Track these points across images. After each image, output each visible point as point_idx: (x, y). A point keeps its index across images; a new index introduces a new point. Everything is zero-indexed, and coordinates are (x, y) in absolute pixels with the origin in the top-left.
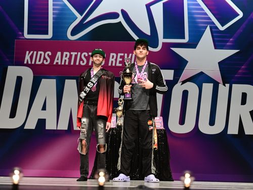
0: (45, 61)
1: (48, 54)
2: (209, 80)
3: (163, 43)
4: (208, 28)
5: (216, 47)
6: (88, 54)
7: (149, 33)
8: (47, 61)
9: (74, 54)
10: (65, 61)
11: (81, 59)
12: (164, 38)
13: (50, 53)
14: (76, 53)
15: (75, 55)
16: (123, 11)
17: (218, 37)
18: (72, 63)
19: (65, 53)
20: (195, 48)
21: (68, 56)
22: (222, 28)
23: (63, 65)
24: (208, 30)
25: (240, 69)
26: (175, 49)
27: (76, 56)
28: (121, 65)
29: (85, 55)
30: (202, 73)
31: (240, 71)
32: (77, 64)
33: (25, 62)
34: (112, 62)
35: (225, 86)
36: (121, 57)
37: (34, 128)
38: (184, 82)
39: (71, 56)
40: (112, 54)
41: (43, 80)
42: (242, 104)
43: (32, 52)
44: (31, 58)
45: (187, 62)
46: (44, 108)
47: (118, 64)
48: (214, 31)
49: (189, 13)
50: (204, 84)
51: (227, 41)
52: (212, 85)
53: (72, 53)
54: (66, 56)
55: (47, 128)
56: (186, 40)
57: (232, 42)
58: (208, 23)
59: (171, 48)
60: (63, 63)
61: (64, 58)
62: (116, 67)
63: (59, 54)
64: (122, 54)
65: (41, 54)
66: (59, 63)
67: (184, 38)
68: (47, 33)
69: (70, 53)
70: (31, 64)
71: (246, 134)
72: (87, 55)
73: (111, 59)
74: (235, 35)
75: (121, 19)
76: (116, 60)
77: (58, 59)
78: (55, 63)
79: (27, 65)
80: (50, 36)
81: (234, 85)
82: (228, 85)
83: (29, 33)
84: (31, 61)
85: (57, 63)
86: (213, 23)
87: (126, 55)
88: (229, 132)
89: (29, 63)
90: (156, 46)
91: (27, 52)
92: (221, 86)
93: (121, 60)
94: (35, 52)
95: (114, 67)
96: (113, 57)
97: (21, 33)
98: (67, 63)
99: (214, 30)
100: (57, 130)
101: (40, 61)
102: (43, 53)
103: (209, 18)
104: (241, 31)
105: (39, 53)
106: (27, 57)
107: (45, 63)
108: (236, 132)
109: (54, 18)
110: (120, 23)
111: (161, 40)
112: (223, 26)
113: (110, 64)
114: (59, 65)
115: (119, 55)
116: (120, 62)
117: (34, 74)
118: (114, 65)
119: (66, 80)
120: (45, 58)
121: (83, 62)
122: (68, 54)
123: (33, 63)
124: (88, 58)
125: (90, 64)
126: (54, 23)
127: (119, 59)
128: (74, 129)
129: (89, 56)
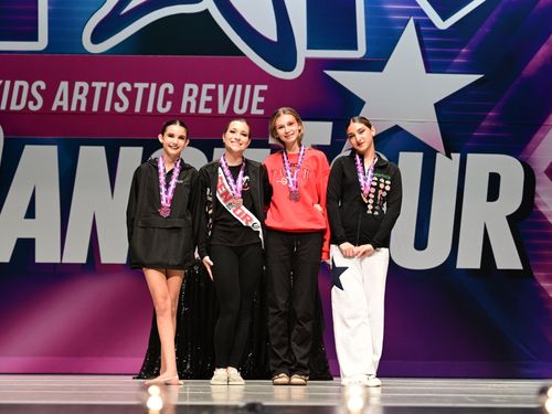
0: (31, 103)
1: (38, 88)
2: (414, 144)
3: (308, 61)
4: (411, 24)
5: (429, 68)
6: (132, 85)
7: (274, 38)
8: (35, 104)
9: (98, 86)
10: (79, 102)
11: (116, 98)
12: (308, 48)
13: (43, 86)
14: (104, 84)
15: (103, 88)
17: (433, 44)
18: (95, 108)
19: (78, 85)
20: (381, 69)
21: (86, 92)
22: (442, 25)
23: (73, 113)
24: (410, 29)
25: (483, 118)
26: (333, 74)
27: (104, 91)
28: (209, 111)
29: (124, 89)
30: (397, 129)
31: (483, 124)
32: (107, 109)
34: (189, 104)
35: (450, 158)
36: (210, 92)
37: (8, 261)
39: (92, 90)
40: (187, 87)
41: (27, 147)
42: (488, 200)
43: (1, 83)
45: (364, 103)
46: (31, 213)
47: (203, 110)
48: (425, 30)
50: (401, 154)
51: (455, 55)
52: (420, 155)
53: (94, 84)
54: (81, 90)
55: (38, 259)
56: (360, 52)
57: (465, 56)
58: (410, 13)
59: (329, 73)
60: (74, 108)
61: (76, 96)
62: (197, 115)
63: (64, 86)
64: (213, 86)
65: (21, 88)
66: (65, 109)
67: (356, 49)
68: (34, 38)
69: (90, 85)
71: (499, 267)
72: (129, 88)
73: (186, 98)
74: (472, 40)
76: (198, 99)
77: (61, 99)
78: (54, 108)
80: (42, 43)
81: (470, 156)
82: (456, 157)
85: (60, 107)
86: (422, 13)
87: (221, 87)
88: (460, 264)
90: (290, 67)
92: (441, 158)
93: (210, 98)
94: (8, 83)
95: (192, 115)
96: (191, 92)
98: (83, 108)
100: (62, 266)
101: (18, 103)
102: (25, 84)
104: (487, 30)
105: (18, 84)
107: (32, 107)
108: (476, 264)
110: (206, 12)
111: (303, 52)
112: (444, 18)
113: (183, 110)
114: (66, 113)
115: (206, 87)
116: (208, 105)
117: (5, 133)
118: (192, 110)
119: (83, 149)
120: (30, 97)
121: (121, 105)
122: (85, 85)
123: (3, 107)
124: (132, 95)
125: (137, 109)
126: (50, 13)
127: (205, 98)
128: (103, 262)
129: (135, 91)
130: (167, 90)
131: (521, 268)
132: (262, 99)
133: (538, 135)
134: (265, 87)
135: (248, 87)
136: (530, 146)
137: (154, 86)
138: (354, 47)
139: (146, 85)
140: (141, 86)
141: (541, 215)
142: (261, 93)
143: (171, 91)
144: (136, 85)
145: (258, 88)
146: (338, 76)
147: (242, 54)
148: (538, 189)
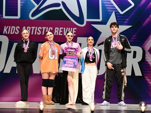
0: (16, 32)
1: (18, 28)
3: (87, 22)
4: (114, 13)
6: (42, 28)
8: (17, 32)
9: (33, 28)
11: (38, 31)
12: (87, 19)
13: (19, 28)
14: (35, 27)
15: (34, 28)
16: (63, 3)
17: (119, 18)
18: (32, 34)
19: (28, 27)
20: (106, 24)
21: (30, 29)
22: (122, 13)
25: (132, 37)
26: (94, 25)
27: (35, 29)
28: (61, 35)
29: (40, 29)
31: (132, 38)
32: (35, 34)
33: (4, 33)
34: (56, 33)
36: (62, 30)
37: (9, 72)
38: (99, 45)
39: (31, 29)
40: (56, 28)
41: (14, 43)
42: (133, 58)
43: (8, 27)
44: (7, 30)
45: (101, 33)
47: (60, 34)
49: (102, 4)
51: (125, 21)
53: (32, 27)
54: (29, 29)
56: (100, 20)
57: (127, 21)
58: (113, 10)
59: (92, 25)
62: (58, 36)
63: (24, 27)
64: (62, 28)
65: (13, 28)
68: (17, 15)
70: (7, 34)
71: (136, 75)
72: (41, 28)
73: (55, 31)
74: (129, 17)
75: (61, 7)
76: (59, 31)
79: (5, 34)
80: (19, 17)
83: (6, 15)
84: (8, 32)
86: (116, 10)
87: (65, 28)
89: (6, 33)
91: (5, 27)
93: (62, 31)
94: (10, 27)
95: (57, 36)
96: (57, 29)
97: (1, 15)
99: (117, 14)
101: (13, 32)
102: (14, 27)
103: (114, 7)
104: (133, 14)
105: (12, 27)
106: (5, 30)
107: (16, 33)
108: (130, 74)
109: (21, 6)
110: (61, 9)
111: (86, 20)
112: (122, 11)
115: (61, 28)
116: (61, 33)
117: (9, 40)
118: (57, 34)
120: (16, 31)
121: (39, 33)
123: (9, 33)
124: (42, 30)
125: (43, 34)
126: (21, 9)
127: (60, 31)
128: (34, 73)
129: (42, 29)
130: (51, 29)
131: (141, 75)
132: (75, 32)
133: (146, 41)
134: (76, 29)
135: (72, 29)
136: (144, 44)
137: (47, 28)
138: (99, 18)
139: (45, 28)
140: (44, 28)
141: (147, 62)
142: (75, 30)
143: (52, 29)
144: (43, 28)
145: (74, 29)
146: (95, 26)
147: (70, 20)
148: (146, 55)
